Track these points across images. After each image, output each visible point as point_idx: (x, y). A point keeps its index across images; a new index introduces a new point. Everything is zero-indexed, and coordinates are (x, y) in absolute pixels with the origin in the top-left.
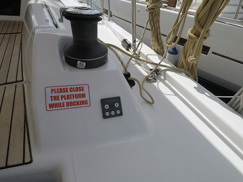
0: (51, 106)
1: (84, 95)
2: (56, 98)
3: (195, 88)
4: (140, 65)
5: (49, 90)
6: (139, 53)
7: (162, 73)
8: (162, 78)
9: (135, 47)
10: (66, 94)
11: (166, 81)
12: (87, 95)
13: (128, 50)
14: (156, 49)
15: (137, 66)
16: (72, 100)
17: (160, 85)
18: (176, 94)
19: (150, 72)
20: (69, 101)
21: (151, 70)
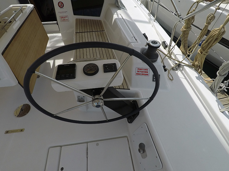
0: (137, 74)
1: (148, 72)
2: (139, 72)
3: (196, 77)
4: (170, 60)
5: (137, 69)
6: (172, 52)
7: (182, 67)
8: (181, 69)
9: (170, 49)
10: (142, 71)
11: (183, 71)
12: (149, 72)
13: (165, 49)
14: (183, 51)
15: (169, 60)
16: (144, 73)
17: (179, 73)
18: (186, 78)
19: (175, 65)
20: (142, 73)
21: (176, 64)
